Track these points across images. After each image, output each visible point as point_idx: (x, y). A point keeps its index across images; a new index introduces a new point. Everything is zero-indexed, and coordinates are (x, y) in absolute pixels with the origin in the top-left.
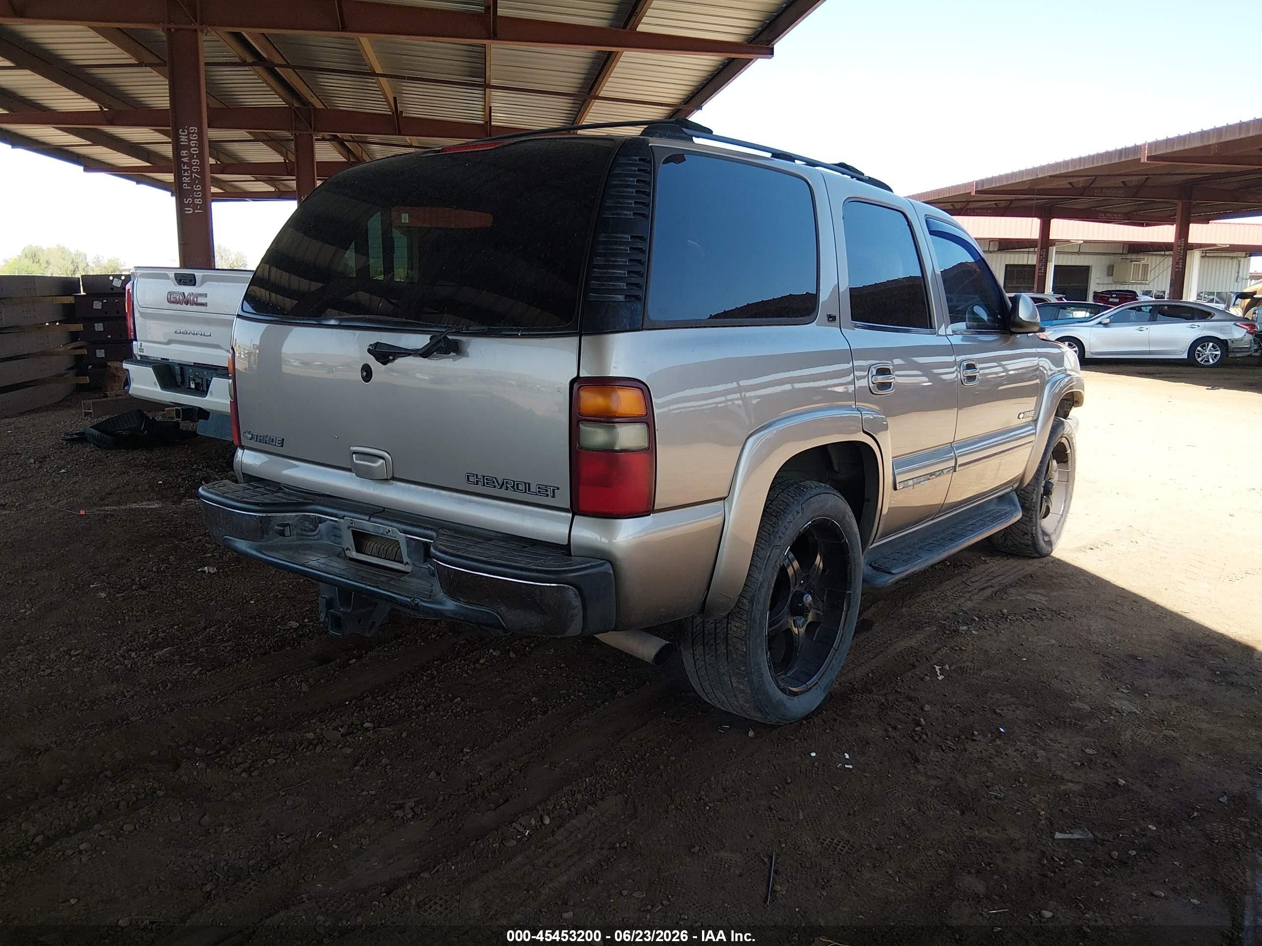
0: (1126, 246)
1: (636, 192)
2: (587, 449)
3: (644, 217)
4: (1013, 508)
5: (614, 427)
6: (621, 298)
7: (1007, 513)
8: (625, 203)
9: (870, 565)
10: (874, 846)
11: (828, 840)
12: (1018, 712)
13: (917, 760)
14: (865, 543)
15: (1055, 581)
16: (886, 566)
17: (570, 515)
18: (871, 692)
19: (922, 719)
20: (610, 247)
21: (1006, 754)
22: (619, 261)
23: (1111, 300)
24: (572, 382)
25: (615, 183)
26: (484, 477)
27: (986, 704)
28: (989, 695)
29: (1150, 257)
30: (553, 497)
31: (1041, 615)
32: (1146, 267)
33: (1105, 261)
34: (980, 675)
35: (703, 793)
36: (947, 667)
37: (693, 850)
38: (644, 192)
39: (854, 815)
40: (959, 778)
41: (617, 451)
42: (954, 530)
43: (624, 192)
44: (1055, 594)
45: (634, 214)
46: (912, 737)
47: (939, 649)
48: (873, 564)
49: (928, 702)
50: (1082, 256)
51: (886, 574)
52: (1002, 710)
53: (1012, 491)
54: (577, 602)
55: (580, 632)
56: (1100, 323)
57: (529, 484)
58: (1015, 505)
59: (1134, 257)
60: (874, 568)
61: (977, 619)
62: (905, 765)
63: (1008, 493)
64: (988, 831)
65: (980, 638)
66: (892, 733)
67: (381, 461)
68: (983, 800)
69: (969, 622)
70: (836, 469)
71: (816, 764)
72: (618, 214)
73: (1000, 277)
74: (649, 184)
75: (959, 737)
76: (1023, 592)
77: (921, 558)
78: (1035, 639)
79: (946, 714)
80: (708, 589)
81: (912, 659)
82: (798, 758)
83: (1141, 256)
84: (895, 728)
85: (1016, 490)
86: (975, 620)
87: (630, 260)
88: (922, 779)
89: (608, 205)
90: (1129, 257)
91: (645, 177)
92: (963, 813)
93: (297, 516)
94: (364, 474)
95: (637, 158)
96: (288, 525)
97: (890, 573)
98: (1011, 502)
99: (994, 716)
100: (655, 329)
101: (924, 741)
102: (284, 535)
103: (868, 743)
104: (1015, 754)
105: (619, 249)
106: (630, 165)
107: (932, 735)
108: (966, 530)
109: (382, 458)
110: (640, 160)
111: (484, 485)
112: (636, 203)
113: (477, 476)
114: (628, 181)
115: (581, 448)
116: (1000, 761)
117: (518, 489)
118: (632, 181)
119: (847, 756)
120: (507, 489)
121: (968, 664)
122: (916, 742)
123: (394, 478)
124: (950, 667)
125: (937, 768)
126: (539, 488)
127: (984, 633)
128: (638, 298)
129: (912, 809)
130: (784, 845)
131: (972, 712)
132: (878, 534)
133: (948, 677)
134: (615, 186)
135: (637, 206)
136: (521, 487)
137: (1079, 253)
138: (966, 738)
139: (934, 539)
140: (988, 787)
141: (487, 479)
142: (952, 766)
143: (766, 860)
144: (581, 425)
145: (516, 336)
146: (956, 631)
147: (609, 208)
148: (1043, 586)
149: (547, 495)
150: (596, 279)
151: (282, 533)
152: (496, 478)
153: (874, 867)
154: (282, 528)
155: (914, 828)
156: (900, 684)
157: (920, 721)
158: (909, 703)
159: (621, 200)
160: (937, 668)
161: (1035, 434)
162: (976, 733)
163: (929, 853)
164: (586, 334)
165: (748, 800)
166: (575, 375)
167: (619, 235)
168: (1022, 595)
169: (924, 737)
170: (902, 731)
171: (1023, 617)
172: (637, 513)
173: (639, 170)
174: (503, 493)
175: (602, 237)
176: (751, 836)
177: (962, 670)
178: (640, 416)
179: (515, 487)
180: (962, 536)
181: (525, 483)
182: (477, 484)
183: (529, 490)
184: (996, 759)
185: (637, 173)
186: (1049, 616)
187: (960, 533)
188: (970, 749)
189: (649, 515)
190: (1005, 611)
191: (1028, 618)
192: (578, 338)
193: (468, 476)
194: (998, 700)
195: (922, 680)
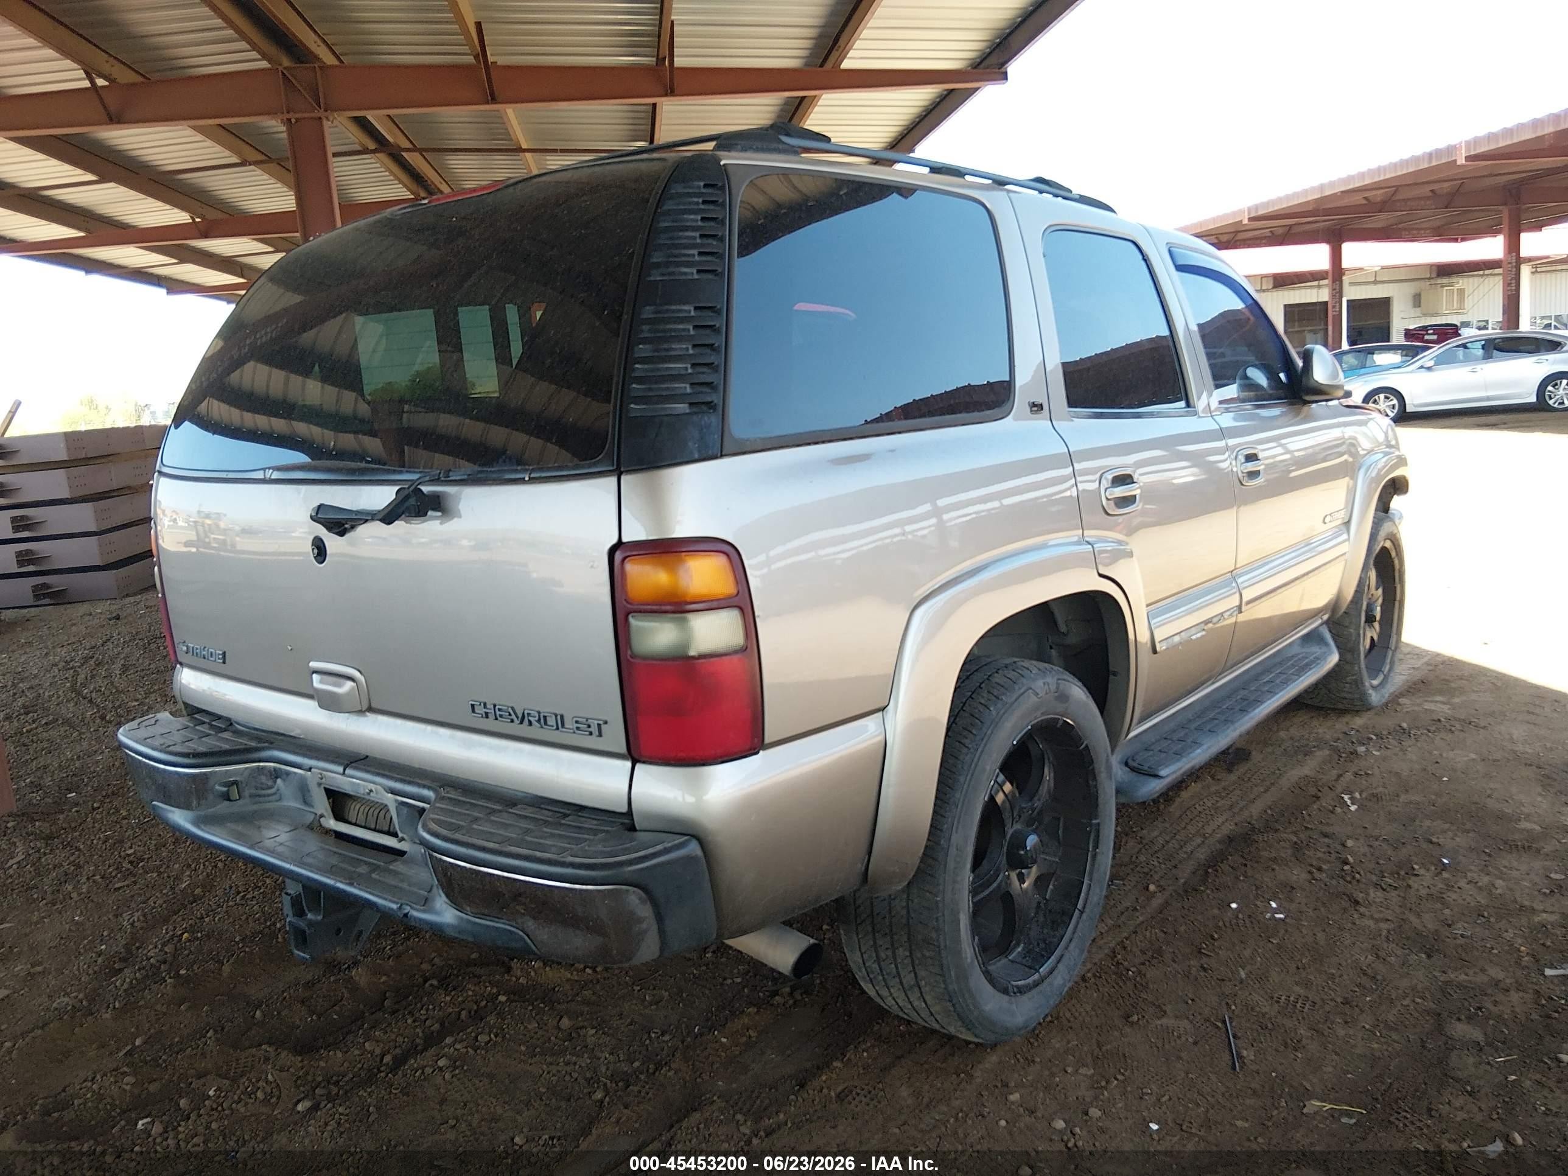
0: (1434, 268)
1: (702, 236)
2: (645, 658)
3: (717, 275)
4: (1324, 649)
5: (685, 620)
6: (682, 407)
7: (1317, 658)
8: (685, 255)
9: (1126, 764)
10: (1339, 1000)
11: (1283, 998)
12: (1458, 839)
13: (1357, 903)
14: (1114, 735)
15: (1453, 685)
16: (1148, 765)
17: (629, 764)
18: (1277, 831)
19: (1349, 857)
20: (662, 327)
21: (1459, 888)
22: (675, 349)
23: (1426, 337)
24: (612, 552)
25: (666, 224)
26: (495, 706)
27: (1416, 833)
28: (1417, 823)
29: (1466, 280)
30: (600, 735)
31: (1449, 727)
32: (1461, 292)
33: (1409, 289)
34: (1398, 801)
35: (1119, 957)
36: (1357, 795)
37: (1130, 1019)
38: (713, 236)
39: (1304, 969)
40: (1413, 918)
41: (693, 658)
42: (1246, 692)
43: (680, 238)
44: (1457, 700)
45: (699, 271)
46: (1342, 877)
47: (1340, 776)
48: (1131, 762)
49: (1349, 837)
50: (1380, 286)
51: (1152, 779)
52: (1438, 838)
53: (1321, 625)
54: (645, 911)
55: (657, 954)
56: (1422, 367)
57: (562, 717)
58: (1327, 644)
59: (1445, 280)
60: (1133, 769)
61: (1374, 737)
62: (1345, 910)
63: (1316, 628)
64: (1467, 975)
65: (1384, 759)
66: (1317, 875)
67: (349, 685)
68: (1448, 940)
69: (1365, 741)
70: (1063, 628)
71: (1240, 916)
72: (673, 273)
73: (1279, 321)
74: (723, 222)
75: (1398, 874)
76: (1418, 701)
77: (1200, 745)
78: (1451, 754)
79: (1374, 849)
80: (870, 853)
81: (1313, 790)
82: (1216, 911)
83: (1454, 279)
84: (1320, 869)
85: (1327, 623)
86: (1372, 739)
87: (694, 346)
88: (1371, 923)
89: (655, 260)
90: (1439, 281)
91: (713, 211)
92: (1429, 956)
93: (247, 768)
94: (329, 702)
95: (702, 184)
96: (235, 783)
97: (1156, 776)
98: (1321, 640)
99: (1431, 846)
100: (744, 453)
101: (1358, 881)
102: (229, 800)
103: (1293, 888)
104: (1468, 886)
105: (675, 330)
106: (690, 195)
107: (1365, 873)
108: (1263, 692)
109: (351, 678)
110: (705, 186)
111: (496, 719)
112: (700, 254)
113: (485, 704)
114: (687, 220)
115: (633, 656)
116: (1454, 896)
117: (546, 723)
118: (693, 220)
119: (1274, 905)
120: (530, 723)
121: (1380, 789)
122: (1350, 882)
123: (371, 709)
124: (1360, 795)
125: (1382, 909)
126: (577, 722)
127: (1388, 752)
128: (710, 405)
129: (1370, 957)
130: (1233, 1007)
131: (1404, 844)
132: (1135, 721)
133: (1362, 807)
134: (667, 229)
135: (704, 258)
136: (551, 721)
137: (1375, 282)
138: (1407, 874)
139: (1217, 711)
140: (1449, 926)
141: (500, 710)
142: (1400, 906)
143: (1219, 1024)
144: (632, 620)
145: (521, 481)
146: (1354, 753)
147: (658, 265)
148: (1441, 692)
149: (591, 734)
150: (640, 380)
151: (227, 797)
152: (513, 708)
153: (1346, 1022)
154: (225, 789)
155: (1379, 977)
156: (1307, 818)
157: (1347, 858)
158: (1326, 840)
159: (676, 252)
160: (1346, 797)
161: (1348, 539)
162: (1416, 867)
163: (1405, 1003)
164: (628, 472)
165: (1174, 961)
166: (615, 540)
167: (674, 307)
168: (1419, 705)
169: (1357, 876)
170: (1329, 872)
171: (1429, 731)
172: (736, 753)
173: (704, 202)
174: (524, 730)
175: (648, 312)
176: (1193, 1000)
177: (1377, 797)
178: (729, 597)
179: (543, 720)
180: (1258, 702)
181: (556, 716)
182: (487, 717)
183: (563, 726)
184: (1449, 894)
185: (702, 207)
186: (1458, 726)
187: (1252, 698)
188: (1415, 886)
189: (757, 753)
190: (1405, 725)
191: (1435, 732)
192: (614, 479)
193: (473, 706)
194: (1429, 827)
195: (1332, 812)
